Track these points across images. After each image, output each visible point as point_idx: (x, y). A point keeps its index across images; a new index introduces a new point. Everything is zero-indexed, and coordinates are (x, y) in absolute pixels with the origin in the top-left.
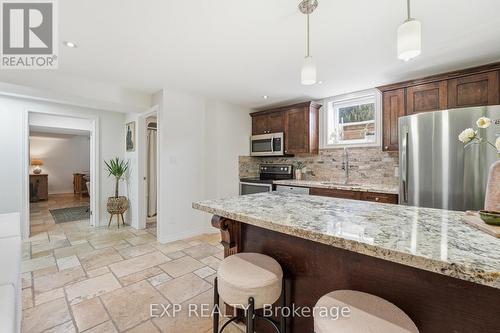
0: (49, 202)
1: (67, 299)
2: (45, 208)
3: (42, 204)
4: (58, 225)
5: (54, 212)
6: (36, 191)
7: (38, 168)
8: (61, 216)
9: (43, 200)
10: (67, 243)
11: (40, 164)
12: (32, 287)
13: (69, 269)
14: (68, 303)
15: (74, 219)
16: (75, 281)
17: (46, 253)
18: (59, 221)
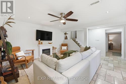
0: (113, 50)
1: (106, 72)
2: (111, 51)
3: (111, 50)
4: (113, 56)
5: (113, 53)
6: (110, 47)
7: (111, 42)
8: (114, 54)
9: (112, 49)
10: (113, 61)
11: (112, 41)
12: (101, 66)
13: (110, 67)
14: (106, 73)
15: (117, 56)
16: (110, 70)
17: (107, 61)
18: (113, 55)
